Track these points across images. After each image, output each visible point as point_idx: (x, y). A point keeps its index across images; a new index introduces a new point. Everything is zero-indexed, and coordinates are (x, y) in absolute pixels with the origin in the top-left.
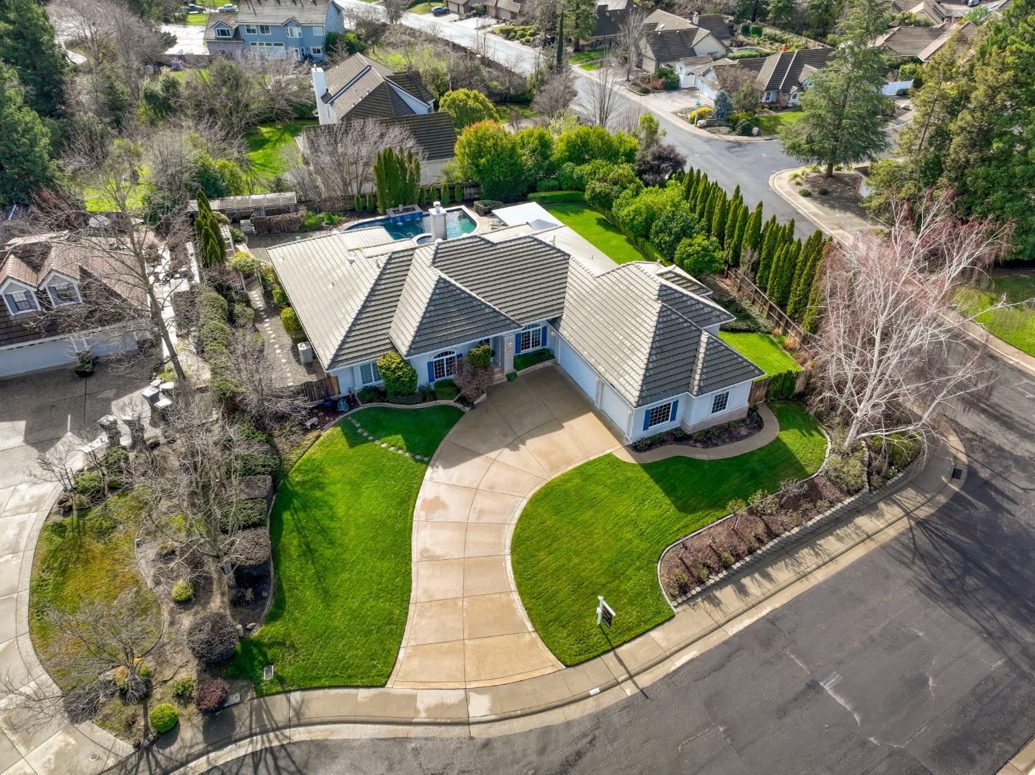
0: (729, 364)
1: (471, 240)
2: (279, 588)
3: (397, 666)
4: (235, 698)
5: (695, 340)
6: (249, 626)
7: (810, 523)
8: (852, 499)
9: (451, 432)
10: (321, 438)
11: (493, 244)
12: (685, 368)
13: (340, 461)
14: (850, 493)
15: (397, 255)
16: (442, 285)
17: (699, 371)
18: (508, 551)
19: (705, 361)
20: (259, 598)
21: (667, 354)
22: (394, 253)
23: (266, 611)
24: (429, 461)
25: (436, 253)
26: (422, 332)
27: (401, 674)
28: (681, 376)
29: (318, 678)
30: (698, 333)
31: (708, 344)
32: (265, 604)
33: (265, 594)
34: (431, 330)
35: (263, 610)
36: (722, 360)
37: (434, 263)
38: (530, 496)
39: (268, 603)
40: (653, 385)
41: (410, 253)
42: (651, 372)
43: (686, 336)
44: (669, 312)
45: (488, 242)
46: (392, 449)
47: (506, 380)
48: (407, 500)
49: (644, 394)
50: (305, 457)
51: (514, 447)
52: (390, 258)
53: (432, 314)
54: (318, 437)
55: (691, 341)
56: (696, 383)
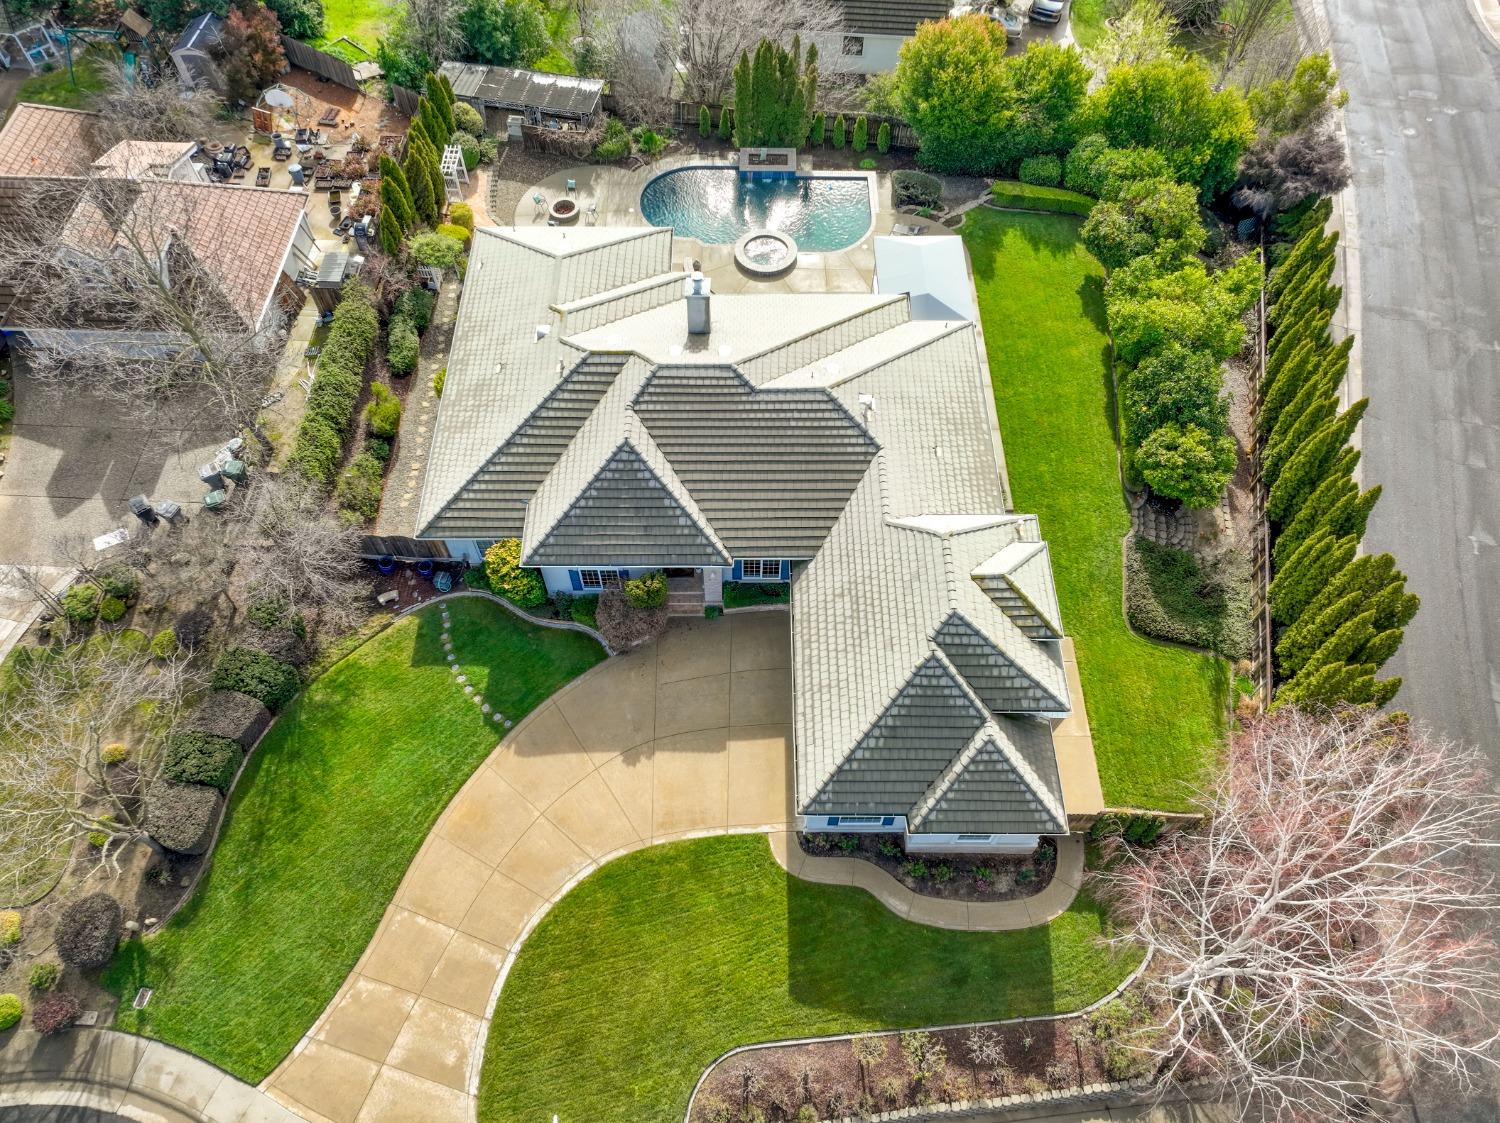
0: (1003, 797)
1: (718, 373)
2: (206, 880)
3: (286, 1063)
4: (90, 1018)
5: (965, 733)
6: (147, 921)
7: (997, 1103)
8: (1105, 1088)
9: (568, 687)
10: (389, 630)
11: (753, 391)
12: (921, 776)
13: (391, 683)
14: (1110, 1076)
15: (596, 360)
16: (624, 456)
17: (939, 793)
18: (517, 947)
19: (959, 779)
20: (175, 887)
21: (899, 743)
22: (593, 354)
23: (177, 908)
24: (510, 729)
25: (648, 384)
26: (562, 530)
27: (284, 1077)
28: (907, 787)
29: (188, 1036)
30: (977, 722)
31: (980, 752)
32: (180, 896)
33: (185, 882)
34: (577, 531)
35: (174, 904)
36: (992, 787)
37: (636, 402)
38: (603, 861)
39: (185, 897)
40: (847, 787)
41: (619, 360)
42: (855, 766)
43: (951, 722)
44: (939, 672)
45: (746, 384)
46: (468, 690)
47: (702, 614)
48: (438, 790)
49: (824, 797)
50: (351, 657)
51: (631, 756)
52: (584, 362)
53: (591, 503)
54: (385, 627)
55: (956, 733)
56: (924, 811)
